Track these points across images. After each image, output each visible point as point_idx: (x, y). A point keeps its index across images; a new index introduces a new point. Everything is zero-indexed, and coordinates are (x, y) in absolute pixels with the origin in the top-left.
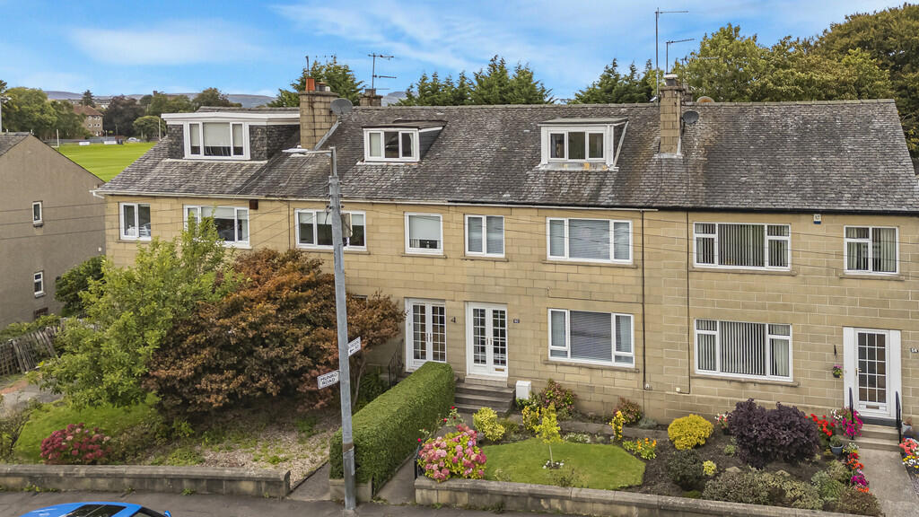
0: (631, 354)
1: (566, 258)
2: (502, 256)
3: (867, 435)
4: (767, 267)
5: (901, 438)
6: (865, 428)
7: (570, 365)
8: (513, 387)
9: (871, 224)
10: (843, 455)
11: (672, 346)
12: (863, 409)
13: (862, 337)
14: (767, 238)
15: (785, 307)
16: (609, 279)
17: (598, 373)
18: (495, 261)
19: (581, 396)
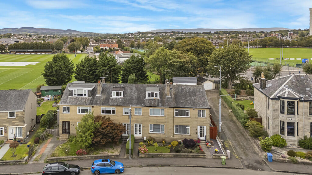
0: (164, 131)
1: (153, 115)
2: (141, 115)
3: (201, 142)
4: (186, 116)
5: (206, 142)
6: (201, 141)
7: (153, 134)
8: (143, 138)
9: (202, 110)
10: (198, 146)
11: (171, 130)
12: (201, 138)
13: (200, 127)
14: (186, 112)
15: (189, 123)
16: (160, 119)
17: (158, 135)
18: (140, 116)
19: (155, 139)
